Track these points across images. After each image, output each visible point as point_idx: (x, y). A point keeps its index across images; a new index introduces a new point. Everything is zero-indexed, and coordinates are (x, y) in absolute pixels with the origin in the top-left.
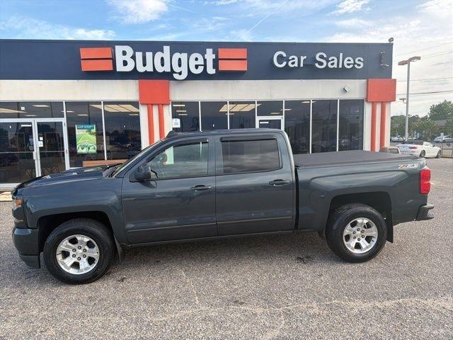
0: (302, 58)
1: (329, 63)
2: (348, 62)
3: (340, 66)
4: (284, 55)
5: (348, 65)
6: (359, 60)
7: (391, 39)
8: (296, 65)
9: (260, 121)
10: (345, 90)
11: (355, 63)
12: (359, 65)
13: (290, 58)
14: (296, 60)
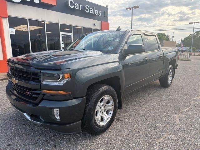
0: (81, 6)
1: (90, 11)
2: (96, 12)
3: (94, 13)
4: (73, 2)
5: (97, 13)
6: (100, 12)
7: (107, 6)
8: (78, 8)
9: (62, 35)
10: (95, 25)
11: (98, 13)
12: (100, 14)
13: (76, 4)
14: (78, 6)
